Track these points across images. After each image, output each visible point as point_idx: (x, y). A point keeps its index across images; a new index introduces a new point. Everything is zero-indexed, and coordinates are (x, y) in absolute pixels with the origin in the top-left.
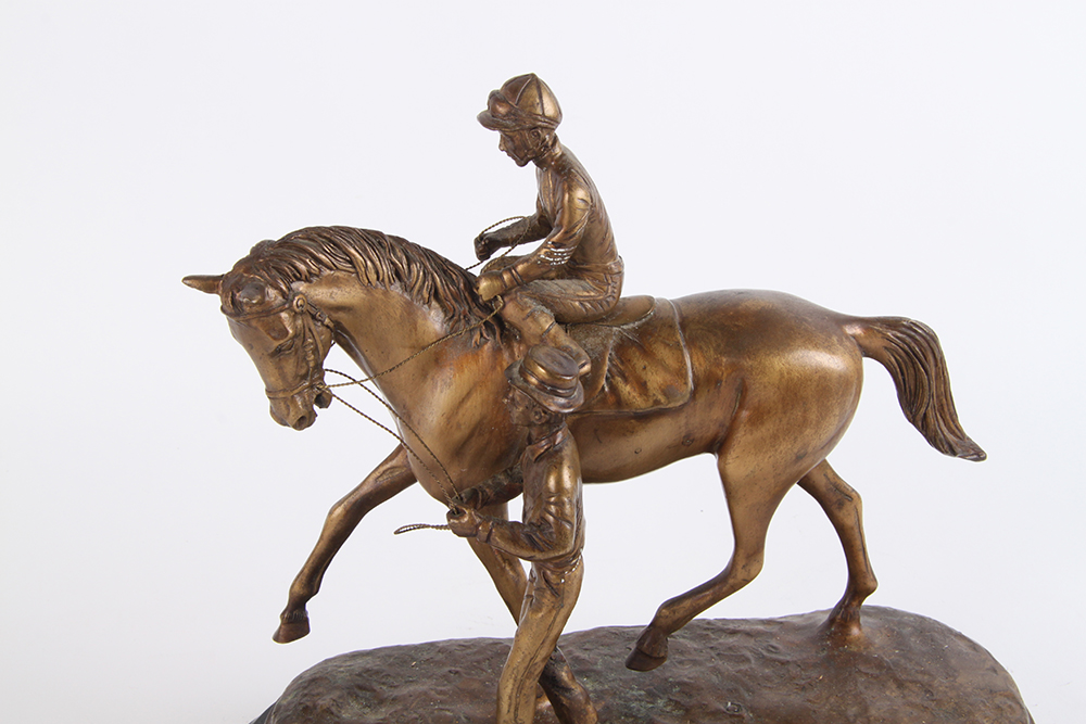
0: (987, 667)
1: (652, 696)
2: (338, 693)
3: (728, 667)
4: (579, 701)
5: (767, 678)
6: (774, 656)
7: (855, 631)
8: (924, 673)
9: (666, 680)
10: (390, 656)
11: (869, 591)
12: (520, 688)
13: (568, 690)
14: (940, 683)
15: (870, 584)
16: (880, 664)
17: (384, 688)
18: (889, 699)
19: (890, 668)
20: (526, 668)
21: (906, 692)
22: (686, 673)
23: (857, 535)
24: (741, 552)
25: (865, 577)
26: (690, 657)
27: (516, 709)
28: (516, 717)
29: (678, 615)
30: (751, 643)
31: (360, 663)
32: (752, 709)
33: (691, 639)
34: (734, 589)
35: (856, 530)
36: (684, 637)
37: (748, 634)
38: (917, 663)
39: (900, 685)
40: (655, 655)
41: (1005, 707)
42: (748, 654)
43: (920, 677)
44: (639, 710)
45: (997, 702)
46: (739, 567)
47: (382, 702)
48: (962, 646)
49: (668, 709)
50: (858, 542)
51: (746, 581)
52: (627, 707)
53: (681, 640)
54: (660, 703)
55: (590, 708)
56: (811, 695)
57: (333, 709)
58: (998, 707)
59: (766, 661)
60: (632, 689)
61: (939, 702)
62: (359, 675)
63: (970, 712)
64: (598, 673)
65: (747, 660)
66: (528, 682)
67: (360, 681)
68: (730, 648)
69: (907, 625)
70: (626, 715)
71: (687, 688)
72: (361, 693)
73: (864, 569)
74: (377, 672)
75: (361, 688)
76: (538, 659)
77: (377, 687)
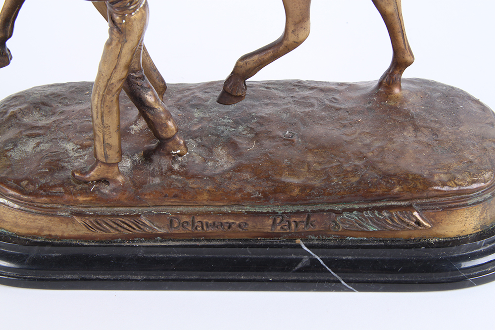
0: (487, 122)
1: (237, 123)
2: (25, 106)
3: (299, 110)
4: (161, 117)
5: (322, 118)
6: (333, 104)
8: (436, 122)
9: (250, 114)
10: (73, 87)
11: (407, 64)
12: (103, 101)
13: (152, 108)
14: (446, 131)
15: (409, 59)
16: (407, 115)
17: (60, 105)
18: (405, 138)
19: (413, 118)
20: (106, 86)
21: (419, 134)
22: (266, 111)
23: (396, 20)
24: (290, 19)
25: (404, 53)
26: (275, 102)
28: (102, 121)
29: (249, 66)
30: (321, 95)
31: (53, 90)
32: (302, 137)
33: (282, 91)
34: (288, 49)
35: (396, 17)
36: (277, 89)
37: (322, 90)
38: (434, 116)
39: (416, 129)
40: (234, 94)
41: (489, 149)
42: (315, 102)
43: (433, 125)
44: (223, 132)
45: (485, 145)
46: (290, 31)
47: (54, 114)
48: (475, 108)
49: (245, 133)
50: (398, 26)
51: (297, 44)
52: (215, 129)
53: (274, 91)
54: (241, 128)
55: (170, 124)
56: (348, 131)
57: (19, 115)
58: (485, 149)
59: (328, 108)
60: (224, 118)
61: (440, 142)
62: (47, 96)
63: (461, 150)
64: (206, 107)
65: (312, 105)
66: (108, 97)
67: (46, 100)
68: (304, 98)
69: (438, 91)
70: (212, 134)
71: (262, 121)
72: (44, 108)
73: (403, 47)
74: (59, 96)
75: (44, 104)
77: (55, 104)
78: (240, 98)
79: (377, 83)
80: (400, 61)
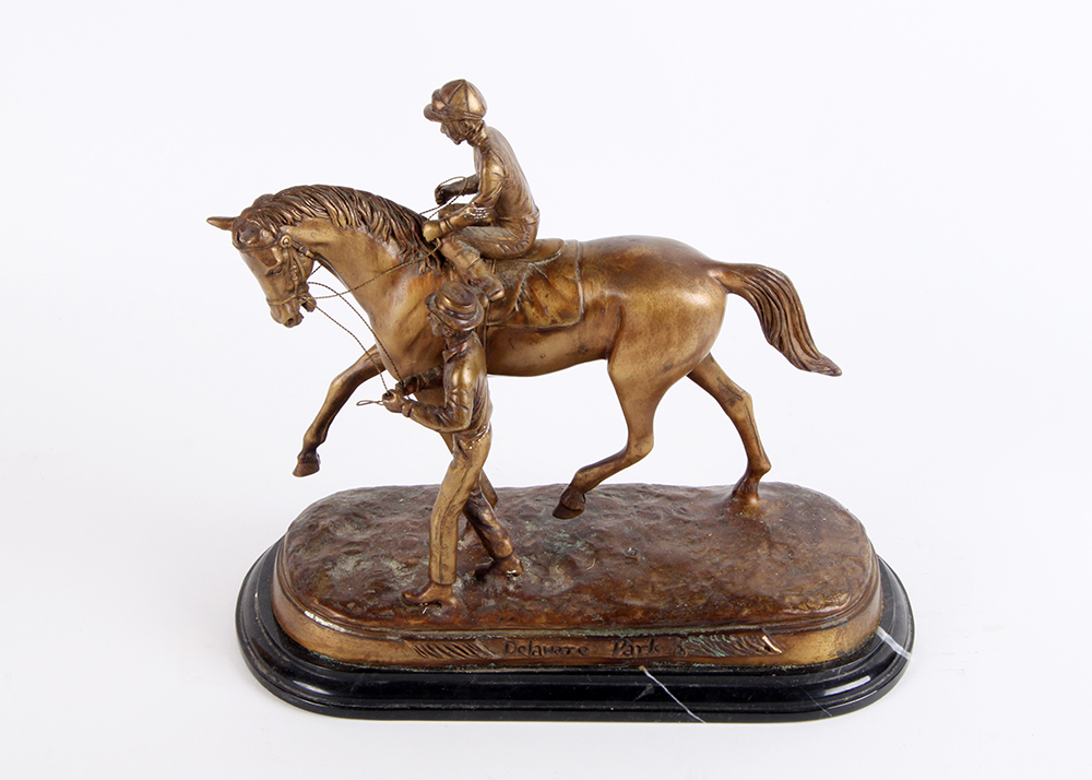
0: (852, 537)
1: (574, 538)
2: (336, 517)
3: (643, 523)
4: (497, 536)
5: (668, 533)
6: (681, 516)
7: (753, 501)
8: (794, 538)
9: (589, 527)
10: (385, 493)
11: (764, 472)
12: (443, 522)
13: (489, 527)
14: (804, 548)
15: (765, 466)
16: (762, 528)
17: (374, 516)
18: (758, 557)
19: (768, 532)
20: (447, 508)
21: (773, 551)
22: (607, 524)
23: (749, 426)
24: (632, 435)
25: (758, 460)
26: (616, 512)
27: (441, 537)
28: (441, 542)
29: (589, 479)
30: (669, 504)
31: (361, 497)
32: (646, 555)
33: (624, 499)
34: (630, 462)
35: (748, 423)
36: (618, 496)
37: (669, 498)
38: (793, 530)
39: (772, 545)
40: (572, 507)
41: (848, 568)
42: (661, 513)
43: (789, 541)
44: (559, 548)
45: (844, 564)
46: (632, 446)
47: (369, 527)
48: (840, 519)
49: (583, 549)
50: (751, 432)
51: (639, 458)
52: (552, 546)
53: (614, 498)
54: (579, 544)
55: (507, 542)
56: (697, 547)
57: (331, 528)
58: (844, 569)
59: (675, 520)
60: (560, 532)
61: (796, 561)
62: (357, 506)
63: (817, 570)
64: (539, 519)
65: (658, 517)
66: (449, 519)
67: (357, 510)
68: (649, 508)
69: (801, 500)
70: (548, 551)
71: (602, 535)
72: (356, 519)
73: (758, 453)
74: (371, 505)
75: (356, 515)
76: (455, 503)
77: (368, 516)
78: (580, 511)
79: (730, 492)
80: (756, 468)
